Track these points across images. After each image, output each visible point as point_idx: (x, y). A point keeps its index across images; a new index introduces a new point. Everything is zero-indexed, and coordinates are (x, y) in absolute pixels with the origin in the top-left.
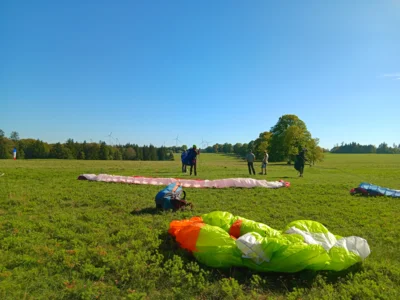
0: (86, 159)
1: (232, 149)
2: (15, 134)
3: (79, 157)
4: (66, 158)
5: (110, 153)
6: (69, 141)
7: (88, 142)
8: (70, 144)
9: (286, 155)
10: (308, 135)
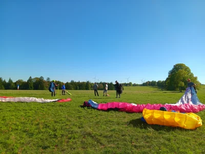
0: (80, 89)
1: (156, 84)
2: (48, 79)
3: (76, 89)
4: (71, 89)
5: (91, 87)
6: (72, 81)
7: (80, 82)
8: (73, 83)
9: (177, 87)
10: (192, 75)
